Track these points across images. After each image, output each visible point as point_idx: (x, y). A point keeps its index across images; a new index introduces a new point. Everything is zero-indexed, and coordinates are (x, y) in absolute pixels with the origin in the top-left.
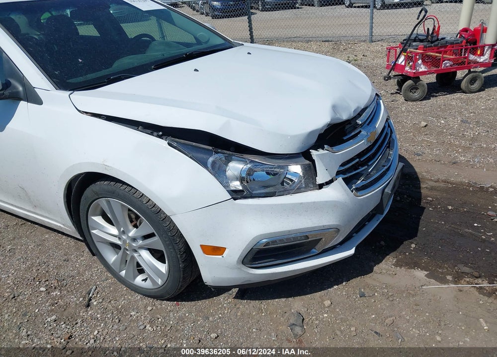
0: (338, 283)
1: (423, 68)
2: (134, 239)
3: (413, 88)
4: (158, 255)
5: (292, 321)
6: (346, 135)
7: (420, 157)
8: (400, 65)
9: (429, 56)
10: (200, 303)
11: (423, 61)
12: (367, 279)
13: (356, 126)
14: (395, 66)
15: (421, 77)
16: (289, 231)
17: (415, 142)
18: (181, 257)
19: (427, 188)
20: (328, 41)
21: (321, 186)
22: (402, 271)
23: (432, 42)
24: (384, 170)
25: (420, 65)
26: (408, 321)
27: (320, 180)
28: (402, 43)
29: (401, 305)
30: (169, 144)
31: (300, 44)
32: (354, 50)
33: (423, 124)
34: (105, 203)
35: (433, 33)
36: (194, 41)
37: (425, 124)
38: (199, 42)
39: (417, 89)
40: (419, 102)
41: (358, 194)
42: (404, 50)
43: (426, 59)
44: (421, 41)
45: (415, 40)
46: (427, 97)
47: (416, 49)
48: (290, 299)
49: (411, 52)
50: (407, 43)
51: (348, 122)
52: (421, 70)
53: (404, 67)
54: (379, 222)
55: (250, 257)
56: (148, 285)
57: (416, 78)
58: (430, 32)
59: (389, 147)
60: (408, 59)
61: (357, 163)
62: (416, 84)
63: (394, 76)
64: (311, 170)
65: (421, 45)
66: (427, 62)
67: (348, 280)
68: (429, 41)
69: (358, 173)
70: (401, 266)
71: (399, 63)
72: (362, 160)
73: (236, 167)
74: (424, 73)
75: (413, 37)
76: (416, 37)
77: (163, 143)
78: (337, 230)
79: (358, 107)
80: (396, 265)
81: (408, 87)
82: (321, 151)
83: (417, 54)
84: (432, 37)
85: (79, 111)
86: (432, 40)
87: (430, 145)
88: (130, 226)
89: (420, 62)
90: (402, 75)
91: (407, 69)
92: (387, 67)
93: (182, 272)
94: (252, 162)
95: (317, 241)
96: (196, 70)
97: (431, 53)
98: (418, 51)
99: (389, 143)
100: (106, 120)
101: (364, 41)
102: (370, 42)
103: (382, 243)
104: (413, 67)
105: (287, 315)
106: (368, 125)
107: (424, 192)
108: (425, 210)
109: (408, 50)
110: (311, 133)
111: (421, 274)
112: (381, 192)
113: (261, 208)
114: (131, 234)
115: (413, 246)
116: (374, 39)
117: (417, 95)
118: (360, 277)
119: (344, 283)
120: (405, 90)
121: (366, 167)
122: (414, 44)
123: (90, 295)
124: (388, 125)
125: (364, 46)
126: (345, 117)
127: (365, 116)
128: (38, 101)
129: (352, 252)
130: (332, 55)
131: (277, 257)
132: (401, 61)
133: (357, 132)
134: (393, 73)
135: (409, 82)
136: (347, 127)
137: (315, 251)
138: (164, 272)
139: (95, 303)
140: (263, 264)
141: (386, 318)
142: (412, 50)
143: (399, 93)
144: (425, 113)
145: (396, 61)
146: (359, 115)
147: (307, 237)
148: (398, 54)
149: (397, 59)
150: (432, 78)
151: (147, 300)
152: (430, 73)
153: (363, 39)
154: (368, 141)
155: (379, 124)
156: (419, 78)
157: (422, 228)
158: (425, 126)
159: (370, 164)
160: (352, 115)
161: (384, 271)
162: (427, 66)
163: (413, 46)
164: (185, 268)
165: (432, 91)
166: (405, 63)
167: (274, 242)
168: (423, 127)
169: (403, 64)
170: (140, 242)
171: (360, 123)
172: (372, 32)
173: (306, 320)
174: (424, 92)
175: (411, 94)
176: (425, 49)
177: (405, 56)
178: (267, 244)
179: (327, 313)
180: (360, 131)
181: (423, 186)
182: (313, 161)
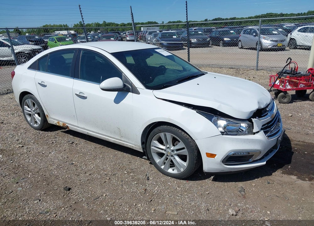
0: (257, 178)
1: (289, 87)
2: (173, 151)
3: (284, 97)
4: (183, 158)
5: (240, 190)
6: (262, 114)
7: (289, 131)
8: (277, 85)
9: (292, 81)
10: (197, 182)
11: (289, 84)
12: (270, 177)
13: (266, 111)
14: (274, 85)
15: (288, 92)
16: (243, 150)
17: (286, 123)
18: (196, 158)
19: (294, 144)
20: (232, 68)
21: (254, 134)
22: (285, 176)
23: (294, 75)
24: (278, 130)
25: (288, 85)
26: (290, 193)
27: (254, 131)
28: (278, 74)
29: (286, 187)
30: (197, 112)
31: (216, 69)
32: (248, 74)
33: (290, 115)
34: (163, 135)
35: (294, 70)
36: (182, 69)
37: (291, 115)
38: (184, 70)
39: (286, 97)
40: (287, 104)
41: (269, 138)
42: (279, 77)
43: (291, 83)
44: (288, 73)
45: (285, 73)
46: (291, 102)
47: (286, 77)
48: (237, 183)
49: (283, 79)
50: (281, 74)
51: (263, 109)
52: (288, 88)
53: (279, 86)
54: (275, 153)
55: (226, 160)
56: (175, 172)
57: (285, 92)
58: (293, 70)
59: (278, 122)
60: (281, 82)
61: (266, 126)
62: (285, 95)
63: (273, 90)
64: (251, 126)
65: (288, 75)
66: (291, 84)
67: (261, 177)
68: (292, 74)
69: (267, 131)
70: (285, 174)
71: (276, 83)
72: (269, 125)
73: (222, 123)
74: (289, 90)
75: (284, 71)
76: (285, 71)
77: (194, 112)
78: (260, 152)
79: (267, 103)
80: (283, 173)
81: (281, 96)
82: (255, 119)
83: (286, 80)
84: (294, 72)
85: (157, 98)
86: (294, 73)
87: (294, 125)
88: (172, 145)
89: (288, 84)
90: (278, 90)
91: (281, 87)
92: (270, 85)
93: (195, 165)
94: (229, 121)
95: (252, 156)
96: (198, 84)
97: (294, 80)
98: (286, 78)
99: (278, 120)
100: (169, 102)
101: (253, 69)
102: (256, 70)
103: (275, 165)
104: (284, 86)
105: (237, 188)
106: (271, 111)
107: (293, 146)
108: (294, 153)
109: (282, 78)
110: (252, 112)
111: (294, 177)
112: (277, 139)
113: (233, 139)
114: (172, 149)
115: (290, 167)
116: (259, 68)
117: (286, 100)
118: (266, 177)
119: (260, 178)
120: (280, 98)
121: (270, 129)
122: (284, 75)
123: (148, 176)
124: (278, 113)
125: (253, 72)
126: (262, 107)
127: (270, 107)
128: (138, 93)
129: (265, 163)
130: (236, 76)
131: (236, 161)
132: (277, 82)
133: (266, 113)
134: (273, 89)
135: (282, 94)
136: (263, 111)
137: (251, 160)
138: (186, 165)
139: (151, 179)
140: (230, 164)
141: (280, 192)
142: (283, 78)
143: (276, 99)
144: (291, 110)
145: (275, 83)
146: (267, 107)
147: (249, 153)
148: (276, 79)
149: (275, 82)
150: (294, 92)
151: (173, 179)
152: (293, 90)
153: (252, 68)
154: (271, 117)
155: (275, 111)
156: (286, 92)
157: (293, 160)
158: (291, 116)
159: (271, 127)
160: (265, 106)
161: (277, 175)
162: (291, 86)
163: (284, 76)
164: (196, 163)
165: (294, 99)
166: (280, 84)
167: (235, 154)
168: (290, 116)
169: (278, 84)
170: (175, 152)
171: (268, 110)
172: (258, 65)
173: (246, 190)
174: (289, 99)
175: (283, 100)
176: (290, 78)
177: (280, 80)
178: (234, 154)
179: (254, 188)
180: (268, 113)
181: (292, 143)
182: (253, 123)
